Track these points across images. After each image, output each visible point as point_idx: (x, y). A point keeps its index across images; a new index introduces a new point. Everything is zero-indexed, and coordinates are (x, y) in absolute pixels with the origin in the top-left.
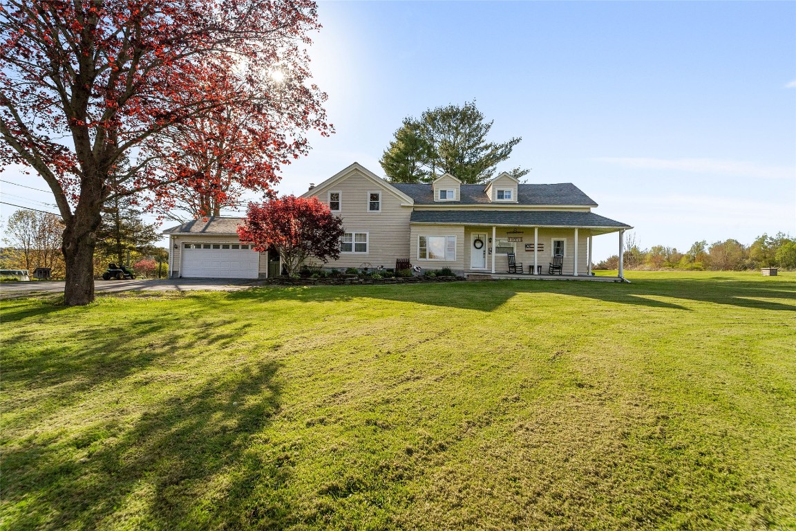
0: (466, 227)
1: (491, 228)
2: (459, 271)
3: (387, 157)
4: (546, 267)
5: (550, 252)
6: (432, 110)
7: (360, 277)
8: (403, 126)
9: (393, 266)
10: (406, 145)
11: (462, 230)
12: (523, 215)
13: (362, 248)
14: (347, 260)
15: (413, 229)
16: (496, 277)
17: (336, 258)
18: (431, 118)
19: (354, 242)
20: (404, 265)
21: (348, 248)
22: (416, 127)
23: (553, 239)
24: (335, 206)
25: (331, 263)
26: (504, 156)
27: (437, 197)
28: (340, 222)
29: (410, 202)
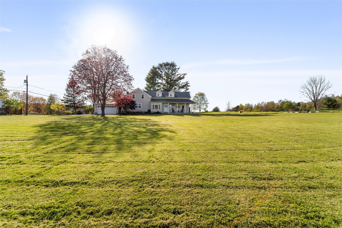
0: (163, 103)
1: (168, 103)
2: (161, 112)
3: (147, 78)
4: (180, 111)
5: (181, 108)
6: (161, 63)
7: (140, 113)
8: (152, 68)
9: (147, 111)
10: (153, 75)
11: (162, 103)
12: (175, 100)
13: (140, 107)
14: (137, 109)
15: (151, 103)
16: (169, 113)
17: (135, 109)
18: (161, 65)
19: (138, 106)
20: (149, 111)
21: (137, 107)
22: (156, 68)
23: (182, 105)
24: (134, 97)
25: (134, 111)
26: (183, 78)
27: (157, 96)
28: (135, 102)
29: (151, 97)
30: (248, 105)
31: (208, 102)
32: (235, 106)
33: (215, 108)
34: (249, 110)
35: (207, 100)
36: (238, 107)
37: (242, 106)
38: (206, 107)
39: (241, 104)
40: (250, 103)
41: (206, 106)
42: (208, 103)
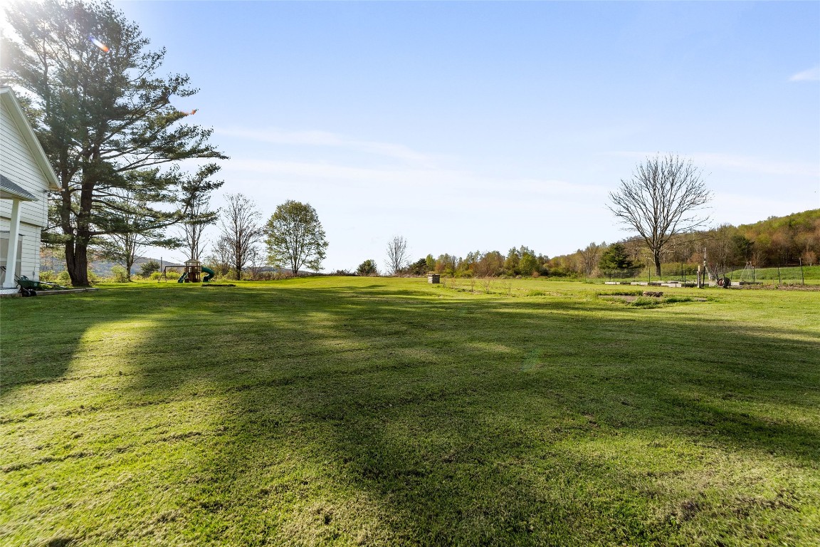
30: (447, 257)
31: (326, 239)
32: (416, 260)
33: (364, 265)
34: (448, 270)
35: (322, 234)
36: (422, 262)
37: (433, 260)
38: (317, 256)
39: (429, 257)
40: (451, 254)
41: (320, 254)
42: (325, 244)
